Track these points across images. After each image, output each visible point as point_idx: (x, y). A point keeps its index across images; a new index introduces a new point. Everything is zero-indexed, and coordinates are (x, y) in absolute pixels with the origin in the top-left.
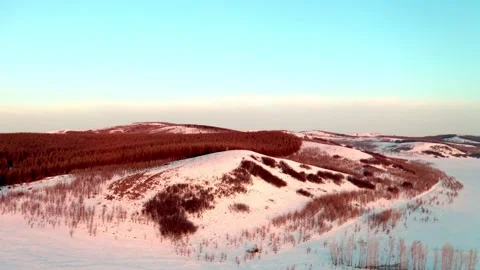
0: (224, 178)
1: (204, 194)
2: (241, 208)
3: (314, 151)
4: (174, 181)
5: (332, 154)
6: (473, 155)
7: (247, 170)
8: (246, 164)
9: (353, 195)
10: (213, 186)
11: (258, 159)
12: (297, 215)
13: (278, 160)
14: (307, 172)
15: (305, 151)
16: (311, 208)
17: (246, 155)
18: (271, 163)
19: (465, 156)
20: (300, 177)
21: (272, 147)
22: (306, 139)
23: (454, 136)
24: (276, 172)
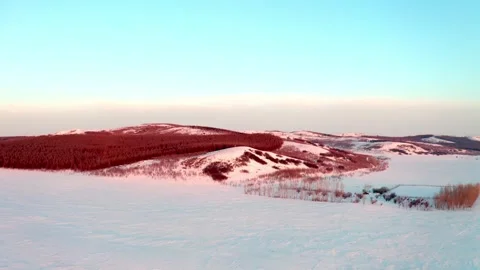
0: (237, 159)
1: (228, 166)
2: (245, 171)
3: (291, 148)
4: (213, 161)
5: (301, 150)
6: (434, 153)
7: (247, 156)
8: (246, 153)
9: (303, 170)
10: (232, 163)
11: (253, 151)
12: (270, 175)
13: (264, 152)
14: (280, 159)
15: (285, 148)
16: (277, 174)
17: (247, 149)
18: (260, 154)
19: (426, 153)
20: (276, 161)
21: (262, 145)
22: (289, 139)
23: (431, 136)
24: (262, 158)
